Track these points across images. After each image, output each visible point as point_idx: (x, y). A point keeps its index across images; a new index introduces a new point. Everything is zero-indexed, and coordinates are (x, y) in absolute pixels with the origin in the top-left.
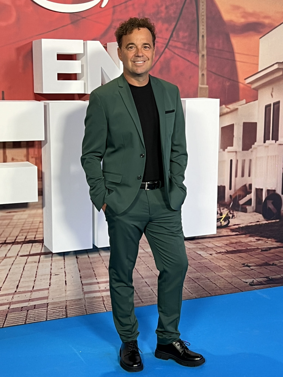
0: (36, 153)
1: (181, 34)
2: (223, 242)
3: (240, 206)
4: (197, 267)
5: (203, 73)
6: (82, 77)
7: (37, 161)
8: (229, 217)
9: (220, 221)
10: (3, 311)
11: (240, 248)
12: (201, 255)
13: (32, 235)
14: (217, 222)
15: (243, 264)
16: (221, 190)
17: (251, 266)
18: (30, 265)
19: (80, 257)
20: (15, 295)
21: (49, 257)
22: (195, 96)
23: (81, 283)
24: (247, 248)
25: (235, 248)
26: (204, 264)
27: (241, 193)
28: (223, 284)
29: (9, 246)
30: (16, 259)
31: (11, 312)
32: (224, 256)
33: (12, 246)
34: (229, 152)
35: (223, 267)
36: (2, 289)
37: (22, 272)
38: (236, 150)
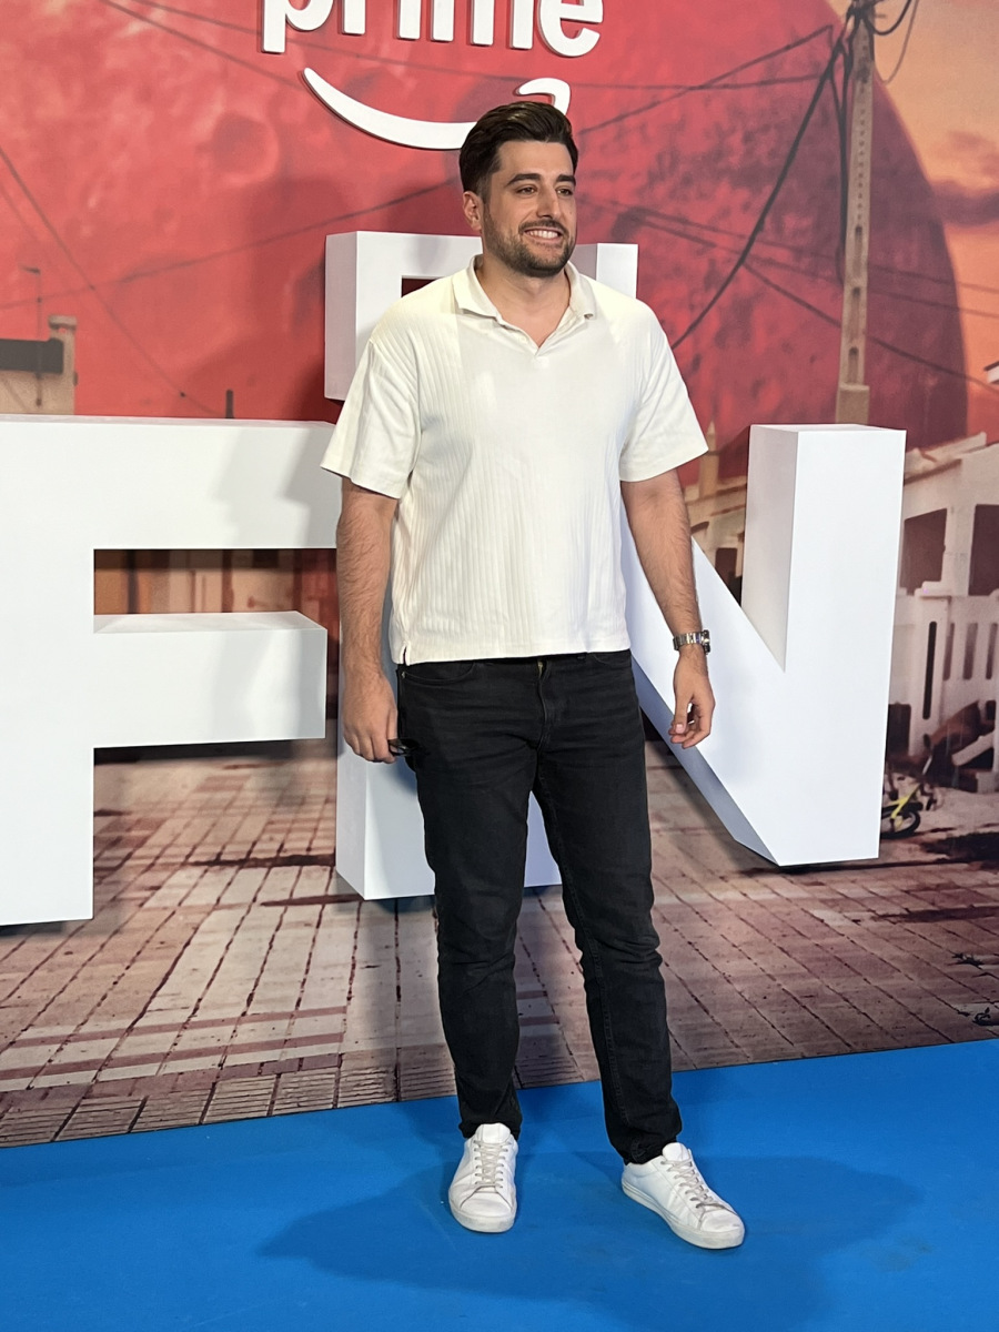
0: (323, 584)
1: (791, 221)
2: (896, 883)
3: (957, 771)
4: (810, 961)
5: (852, 345)
7: (326, 611)
8: (920, 806)
9: (889, 815)
10: (204, 1072)
11: (949, 905)
12: (825, 921)
13: (302, 839)
14: (883, 818)
15: (958, 956)
16: (898, 717)
17: (981, 963)
18: (293, 932)
20: (241, 1024)
21: (349, 911)
22: (826, 415)
24: (972, 906)
25: (933, 904)
26: (832, 952)
27: (960, 729)
28: (891, 1016)
29: (230, 871)
30: (248, 912)
31: (228, 1078)
32: (898, 929)
33: (237, 872)
34: (926, 598)
35: (893, 963)
36: (202, 1004)
37: (264, 954)
38: (949, 594)
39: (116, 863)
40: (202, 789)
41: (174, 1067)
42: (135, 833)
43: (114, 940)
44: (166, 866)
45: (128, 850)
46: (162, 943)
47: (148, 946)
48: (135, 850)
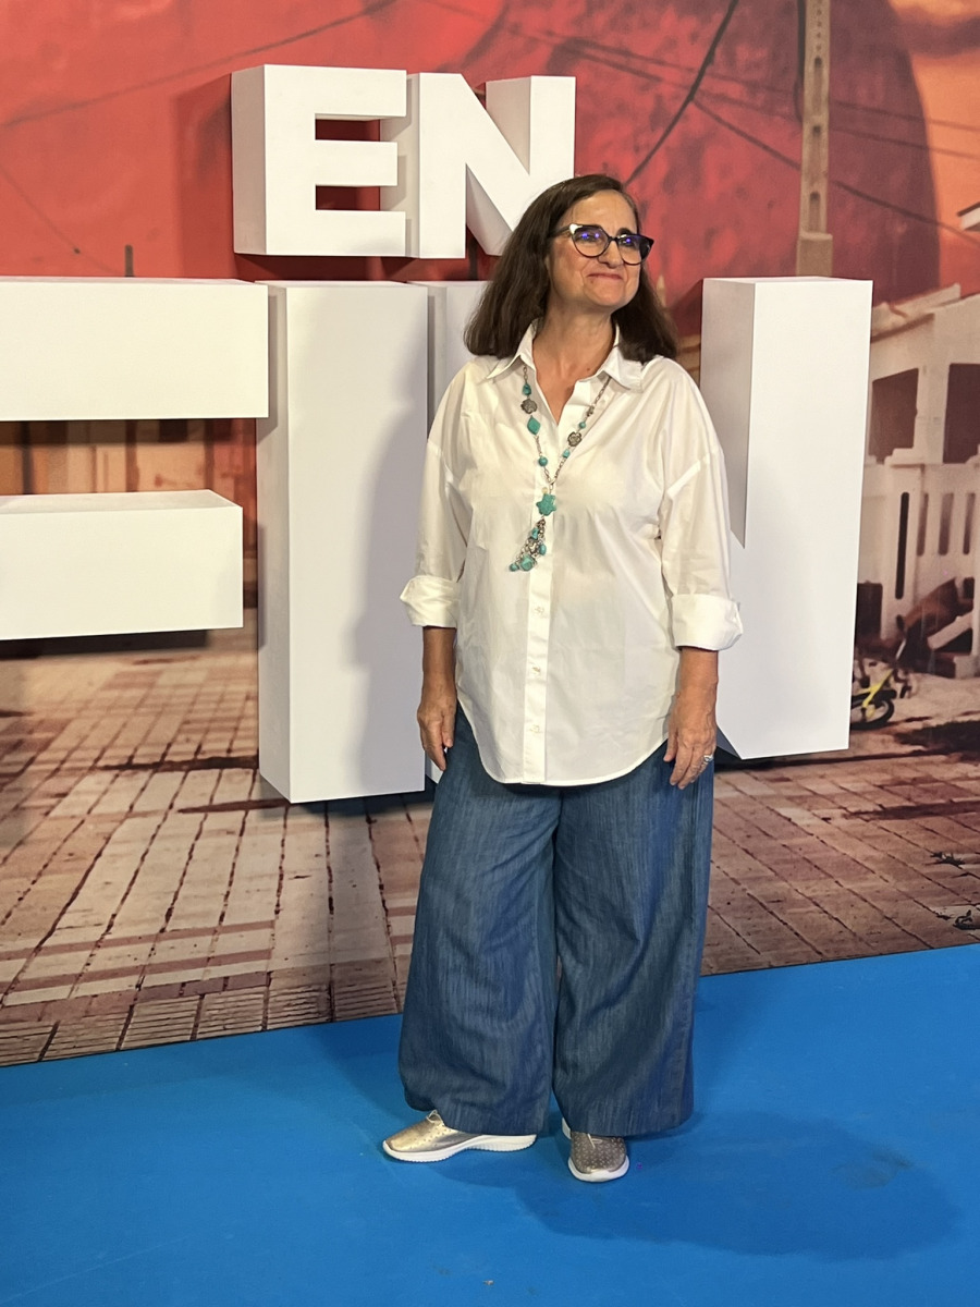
0: (238, 460)
1: (743, 53)
2: (868, 777)
3: (933, 655)
4: (776, 863)
5: (813, 189)
6: (399, 201)
7: (241, 488)
8: (893, 694)
9: (860, 704)
10: (120, 993)
11: (927, 800)
12: (793, 820)
13: (220, 740)
14: (852, 707)
15: (936, 855)
16: (868, 597)
17: (963, 863)
18: (213, 841)
19: (380, 819)
20: (160, 940)
21: (275, 817)
22: (786, 268)
23: (384, 906)
24: (951, 801)
25: (909, 799)
26: (801, 853)
27: (937, 610)
28: (865, 920)
29: (143, 776)
30: (165, 819)
31: (147, 1000)
32: (872, 828)
33: (151, 776)
34: (897, 467)
35: (867, 864)
36: (116, 920)
37: (184, 865)
38: (920, 462)
39: (18, 769)
40: (109, 686)
41: (86, 989)
42: (39, 736)
43: (17, 853)
44: (73, 771)
45: (30, 755)
46: (71, 855)
47: (55, 858)
48: (38, 754)
